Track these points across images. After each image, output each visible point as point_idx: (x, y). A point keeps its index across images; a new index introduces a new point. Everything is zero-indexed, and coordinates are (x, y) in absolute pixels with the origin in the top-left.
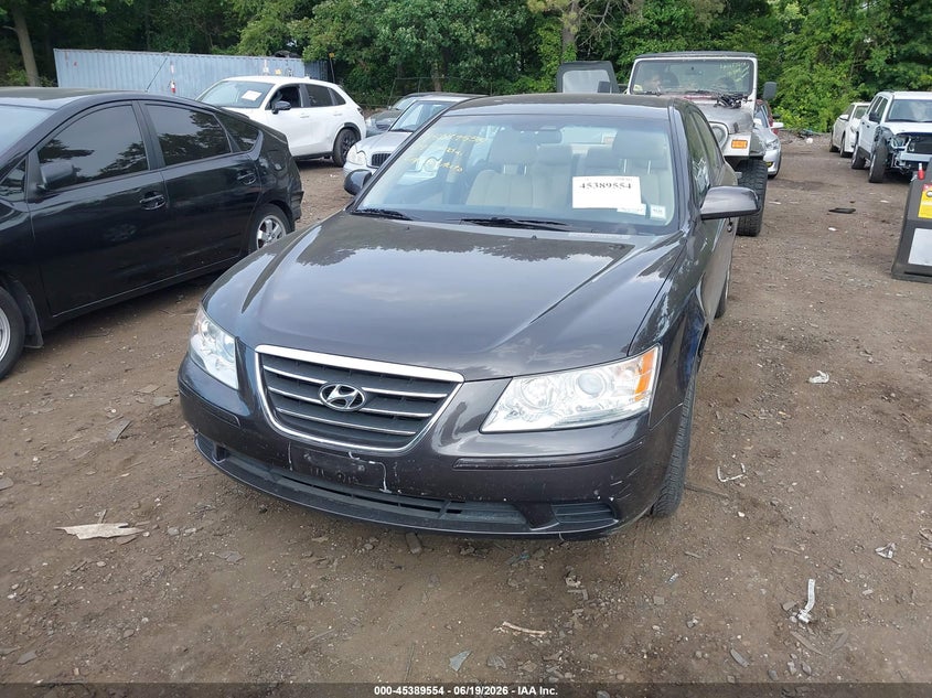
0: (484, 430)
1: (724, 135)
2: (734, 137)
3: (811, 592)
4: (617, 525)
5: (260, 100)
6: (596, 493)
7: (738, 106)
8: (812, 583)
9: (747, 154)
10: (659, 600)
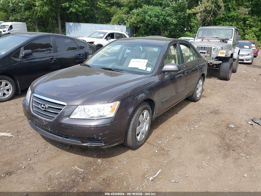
0: (70, 117)
1: (218, 50)
2: (221, 51)
3: (158, 173)
4: (104, 146)
5: (104, 36)
6: (95, 136)
7: (226, 42)
8: (160, 170)
9: (224, 56)
10: (117, 168)
